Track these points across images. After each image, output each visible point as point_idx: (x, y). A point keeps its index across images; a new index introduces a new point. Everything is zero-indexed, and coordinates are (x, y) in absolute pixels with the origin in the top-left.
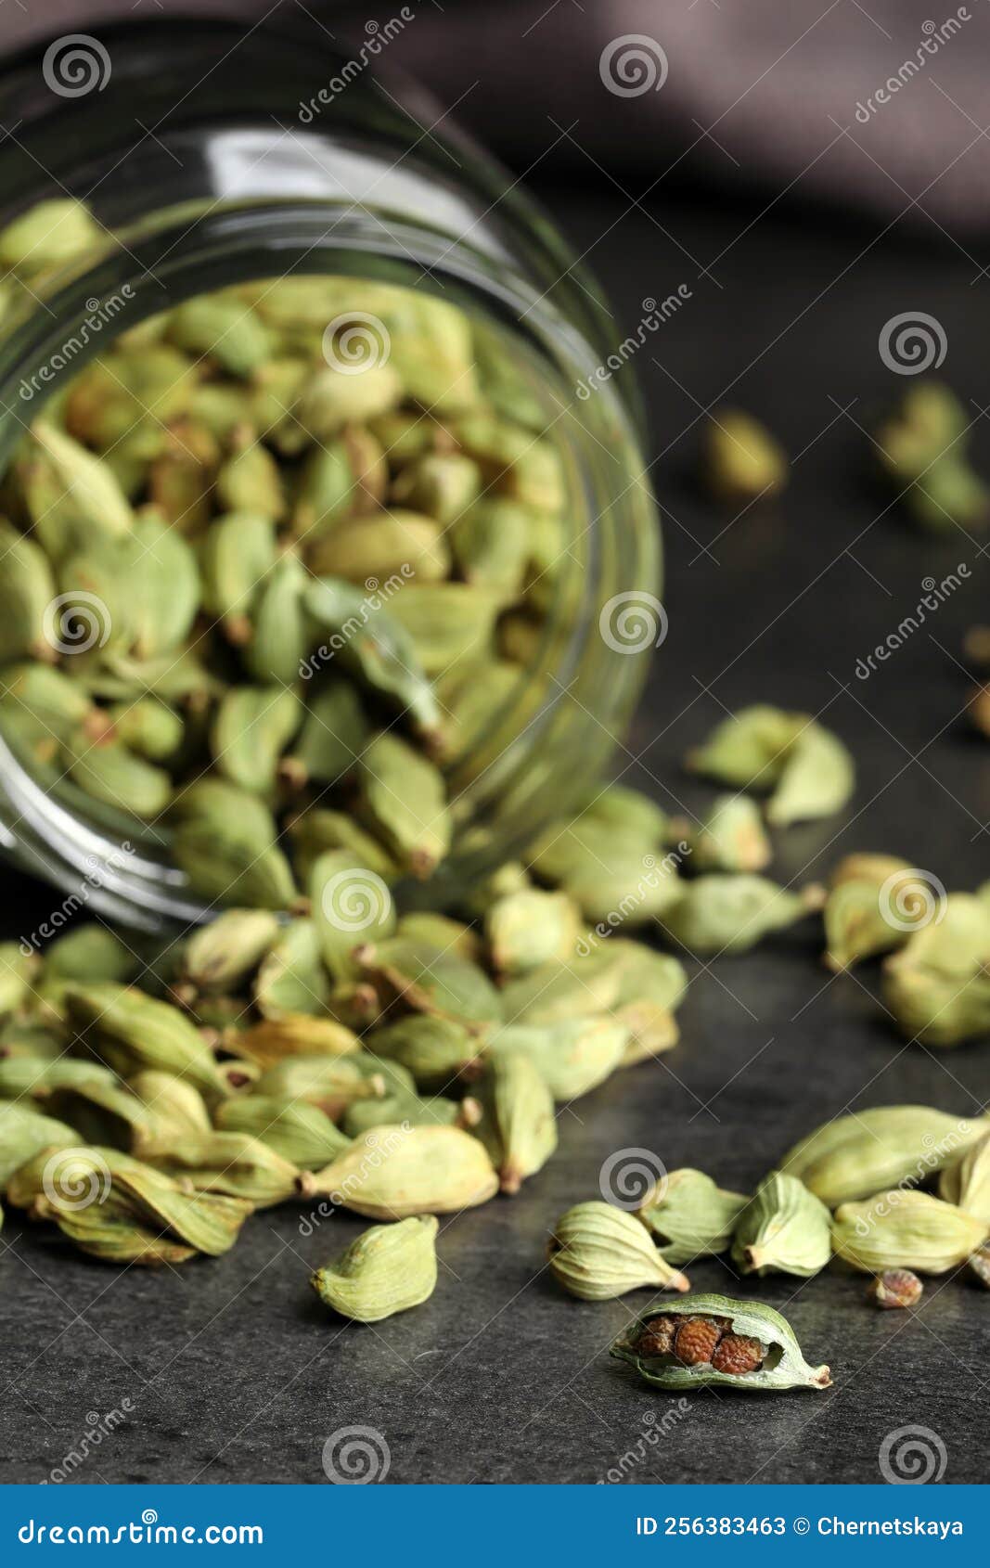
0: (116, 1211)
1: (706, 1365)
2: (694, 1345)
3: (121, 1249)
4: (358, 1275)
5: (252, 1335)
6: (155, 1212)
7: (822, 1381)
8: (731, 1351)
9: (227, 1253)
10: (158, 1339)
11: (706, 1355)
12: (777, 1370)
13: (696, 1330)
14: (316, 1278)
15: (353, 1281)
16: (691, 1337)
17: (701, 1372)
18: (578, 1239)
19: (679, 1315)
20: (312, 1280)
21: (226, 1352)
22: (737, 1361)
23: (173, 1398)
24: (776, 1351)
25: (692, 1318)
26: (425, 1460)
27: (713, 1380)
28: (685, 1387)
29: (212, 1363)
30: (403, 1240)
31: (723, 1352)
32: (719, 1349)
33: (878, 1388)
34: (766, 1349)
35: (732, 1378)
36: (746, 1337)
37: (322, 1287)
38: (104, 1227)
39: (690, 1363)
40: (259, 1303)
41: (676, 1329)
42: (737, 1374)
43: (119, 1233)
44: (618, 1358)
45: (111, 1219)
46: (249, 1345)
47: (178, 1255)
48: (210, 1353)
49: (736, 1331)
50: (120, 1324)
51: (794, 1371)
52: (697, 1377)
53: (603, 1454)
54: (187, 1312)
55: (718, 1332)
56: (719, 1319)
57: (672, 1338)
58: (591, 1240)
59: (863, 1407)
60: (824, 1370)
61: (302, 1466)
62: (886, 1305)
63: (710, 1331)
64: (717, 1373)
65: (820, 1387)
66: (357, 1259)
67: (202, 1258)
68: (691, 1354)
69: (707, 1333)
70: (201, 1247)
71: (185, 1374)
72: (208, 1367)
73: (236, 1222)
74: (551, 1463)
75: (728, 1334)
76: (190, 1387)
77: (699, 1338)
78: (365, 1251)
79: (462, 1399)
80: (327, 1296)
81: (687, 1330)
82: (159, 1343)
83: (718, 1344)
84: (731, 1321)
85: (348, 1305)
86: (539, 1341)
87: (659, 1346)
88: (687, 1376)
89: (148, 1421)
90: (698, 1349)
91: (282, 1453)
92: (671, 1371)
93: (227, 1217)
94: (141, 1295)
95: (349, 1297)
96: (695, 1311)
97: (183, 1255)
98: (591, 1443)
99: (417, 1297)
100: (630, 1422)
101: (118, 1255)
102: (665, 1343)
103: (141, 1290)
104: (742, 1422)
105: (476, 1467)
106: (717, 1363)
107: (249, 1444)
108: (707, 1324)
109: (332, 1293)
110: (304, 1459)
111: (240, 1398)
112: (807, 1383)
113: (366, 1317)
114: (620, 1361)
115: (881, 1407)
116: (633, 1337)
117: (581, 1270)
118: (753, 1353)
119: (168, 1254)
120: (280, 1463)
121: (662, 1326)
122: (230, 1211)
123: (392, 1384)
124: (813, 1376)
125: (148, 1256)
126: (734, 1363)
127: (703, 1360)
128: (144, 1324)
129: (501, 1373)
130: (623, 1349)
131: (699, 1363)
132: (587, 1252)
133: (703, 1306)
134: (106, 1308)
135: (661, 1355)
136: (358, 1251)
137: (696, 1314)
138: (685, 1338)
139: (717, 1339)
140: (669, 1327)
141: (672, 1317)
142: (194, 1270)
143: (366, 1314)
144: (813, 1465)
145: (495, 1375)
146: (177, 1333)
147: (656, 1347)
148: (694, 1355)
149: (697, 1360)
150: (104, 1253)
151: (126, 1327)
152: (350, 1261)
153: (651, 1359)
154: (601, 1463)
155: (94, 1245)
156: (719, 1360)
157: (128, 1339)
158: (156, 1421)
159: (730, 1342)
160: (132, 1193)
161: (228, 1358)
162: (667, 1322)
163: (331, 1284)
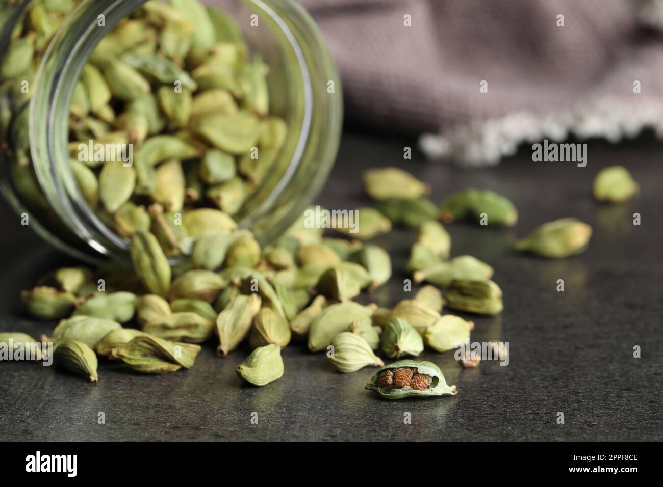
0: (147, 352)
1: (407, 387)
2: (402, 379)
3: (151, 367)
4: (256, 366)
5: (215, 394)
6: (164, 350)
7: (454, 392)
8: (418, 381)
9: (192, 367)
10: (177, 398)
11: (408, 383)
12: (437, 387)
13: (403, 373)
14: (239, 368)
15: (254, 369)
16: (401, 376)
17: (406, 390)
18: (342, 347)
19: (395, 368)
20: (237, 370)
21: (207, 400)
22: (420, 385)
23: (192, 416)
24: (435, 380)
25: (401, 369)
26: (304, 429)
27: (411, 393)
28: (399, 397)
29: (203, 404)
30: (271, 352)
31: (414, 382)
32: (413, 380)
33: (475, 394)
34: (431, 379)
35: (419, 392)
36: (424, 375)
37: (242, 372)
38: (143, 358)
39: (400, 387)
40: (212, 383)
41: (394, 374)
42: (421, 390)
43: (149, 361)
44: (369, 389)
45: (145, 355)
46: (215, 397)
47: (174, 368)
48: (201, 401)
49: (420, 372)
50: (159, 394)
51: (443, 388)
52: (405, 392)
53: (375, 422)
54: (184, 388)
55: (412, 374)
56: (412, 368)
57: (393, 378)
58: (347, 347)
59: (472, 400)
60: (454, 387)
61: (255, 435)
62: (467, 366)
63: (409, 374)
64: (413, 390)
65: (453, 394)
66: (255, 360)
67: (183, 369)
68: (401, 383)
69: (407, 374)
70: (183, 364)
71: (193, 408)
72: (201, 405)
73: (194, 355)
74: (356, 427)
75: (416, 374)
76: (197, 412)
77: (404, 377)
78: (257, 356)
79: (309, 409)
80: (244, 375)
81: (399, 374)
82: (177, 399)
83: (412, 379)
84: (417, 368)
85: (253, 378)
86: (332, 388)
87: (388, 381)
88: (401, 393)
89: (185, 425)
90: (405, 381)
91: (245, 431)
92: (394, 391)
93: (191, 352)
94: (163, 384)
95: (253, 375)
96: (401, 366)
97: (176, 368)
98: (368, 419)
99: (278, 375)
100: (381, 411)
101: (149, 369)
102: (390, 380)
103: (162, 382)
104: (426, 408)
105: (326, 430)
106: (413, 386)
107: (230, 429)
108: (407, 371)
109: (246, 374)
110: (255, 433)
111: (219, 415)
112: (448, 392)
113: (260, 384)
114: (370, 391)
115: (479, 400)
116: (375, 379)
117: (345, 359)
118: (426, 381)
119: (170, 367)
120: (246, 434)
121: (388, 374)
122: (192, 349)
123: (279, 405)
124: (451, 390)
125: (162, 370)
126: (419, 386)
127: (407, 385)
128: (169, 393)
129: (322, 399)
130: (371, 385)
131: (406, 387)
132: (346, 352)
133: (404, 364)
134: (150, 389)
135: (389, 385)
136: (254, 357)
137: (402, 367)
138: (399, 377)
139: (412, 376)
140: (391, 374)
141: (391, 369)
142: (180, 374)
143: (260, 382)
144: (461, 420)
145: (319, 400)
146: (184, 395)
147: (387, 382)
148: (403, 383)
149: (404, 386)
150: (143, 369)
151: (162, 394)
152: (251, 361)
153: (384, 387)
154: (376, 426)
155: (139, 366)
156: (413, 385)
157: (164, 399)
158: (188, 424)
159: (417, 377)
160: (154, 344)
161: (208, 402)
162: (390, 371)
163: (245, 371)
